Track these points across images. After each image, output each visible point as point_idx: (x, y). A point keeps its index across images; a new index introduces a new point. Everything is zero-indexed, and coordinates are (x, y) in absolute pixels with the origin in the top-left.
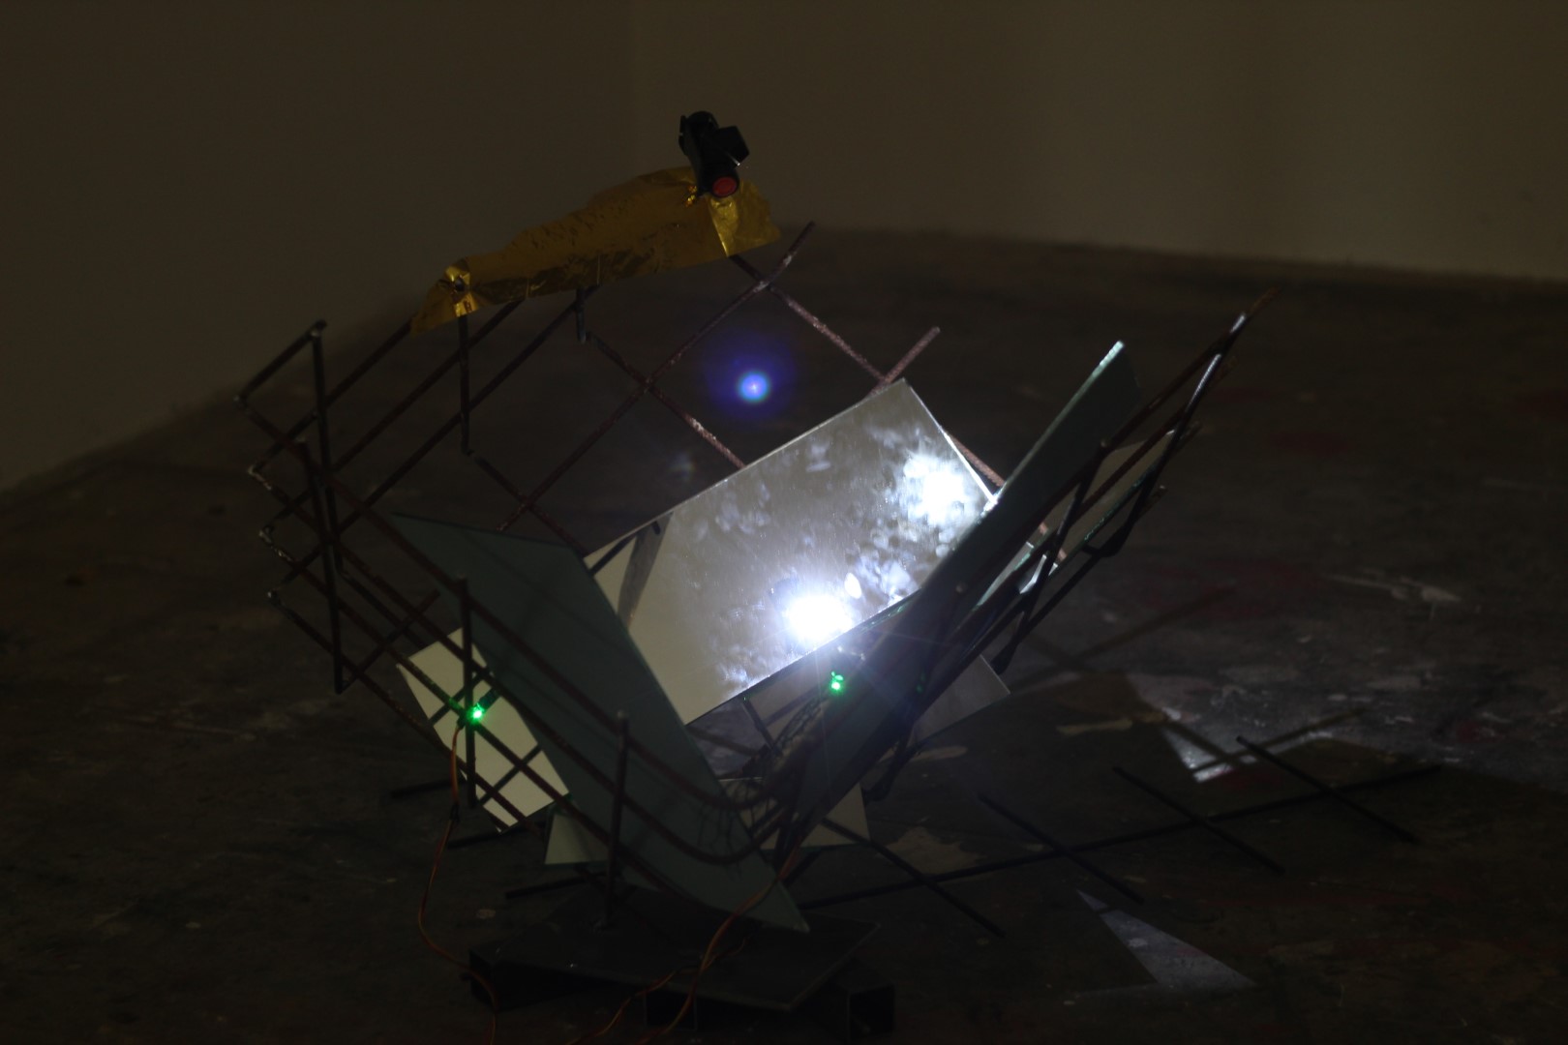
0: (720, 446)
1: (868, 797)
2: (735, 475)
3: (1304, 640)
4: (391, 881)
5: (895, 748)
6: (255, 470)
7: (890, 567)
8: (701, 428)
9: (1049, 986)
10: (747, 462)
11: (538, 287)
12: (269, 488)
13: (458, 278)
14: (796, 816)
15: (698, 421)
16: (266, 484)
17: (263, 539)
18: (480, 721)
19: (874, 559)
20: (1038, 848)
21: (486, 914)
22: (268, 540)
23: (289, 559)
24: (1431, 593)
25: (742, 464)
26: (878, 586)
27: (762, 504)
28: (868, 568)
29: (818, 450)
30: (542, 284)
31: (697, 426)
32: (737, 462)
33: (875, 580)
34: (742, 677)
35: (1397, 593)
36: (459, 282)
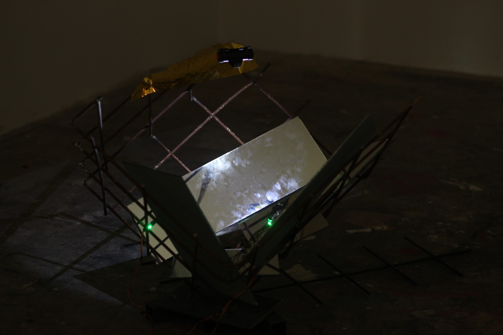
0: (236, 137)
1: (280, 257)
2: (240, 147)
3: (430, 203)
4: (122, 276)
5: (289, 243)
6: (78, 144)
7: (291, 180)
8: (230, 131)
9: (338, 322)
10: (245, 143)
11: (175, 84)
12: (82, 150)
13: (148, 81)
14: (254, 267)
15: (229, 128)
16: (81, 149)
17: (80, 166)
18: (151, 229)
19: (286, 177)
20: (337, 273)
21: (153, 289)
22: (82, 166)
23: (89, 173)
24: (473, 187)
25: (243, 143)
26: (287, 186)
27: (249, 157)
28: (283, 180)
29: (268, 139)
30: (177, 83)
31: (229, 130)
32: (241, 142)
33: (285, 184)
34: (240, 216)
35: (462, 187)
36: (148, 83)
